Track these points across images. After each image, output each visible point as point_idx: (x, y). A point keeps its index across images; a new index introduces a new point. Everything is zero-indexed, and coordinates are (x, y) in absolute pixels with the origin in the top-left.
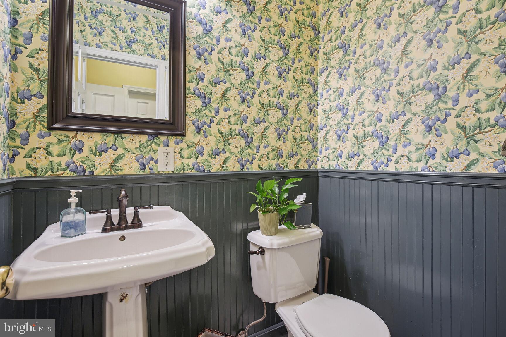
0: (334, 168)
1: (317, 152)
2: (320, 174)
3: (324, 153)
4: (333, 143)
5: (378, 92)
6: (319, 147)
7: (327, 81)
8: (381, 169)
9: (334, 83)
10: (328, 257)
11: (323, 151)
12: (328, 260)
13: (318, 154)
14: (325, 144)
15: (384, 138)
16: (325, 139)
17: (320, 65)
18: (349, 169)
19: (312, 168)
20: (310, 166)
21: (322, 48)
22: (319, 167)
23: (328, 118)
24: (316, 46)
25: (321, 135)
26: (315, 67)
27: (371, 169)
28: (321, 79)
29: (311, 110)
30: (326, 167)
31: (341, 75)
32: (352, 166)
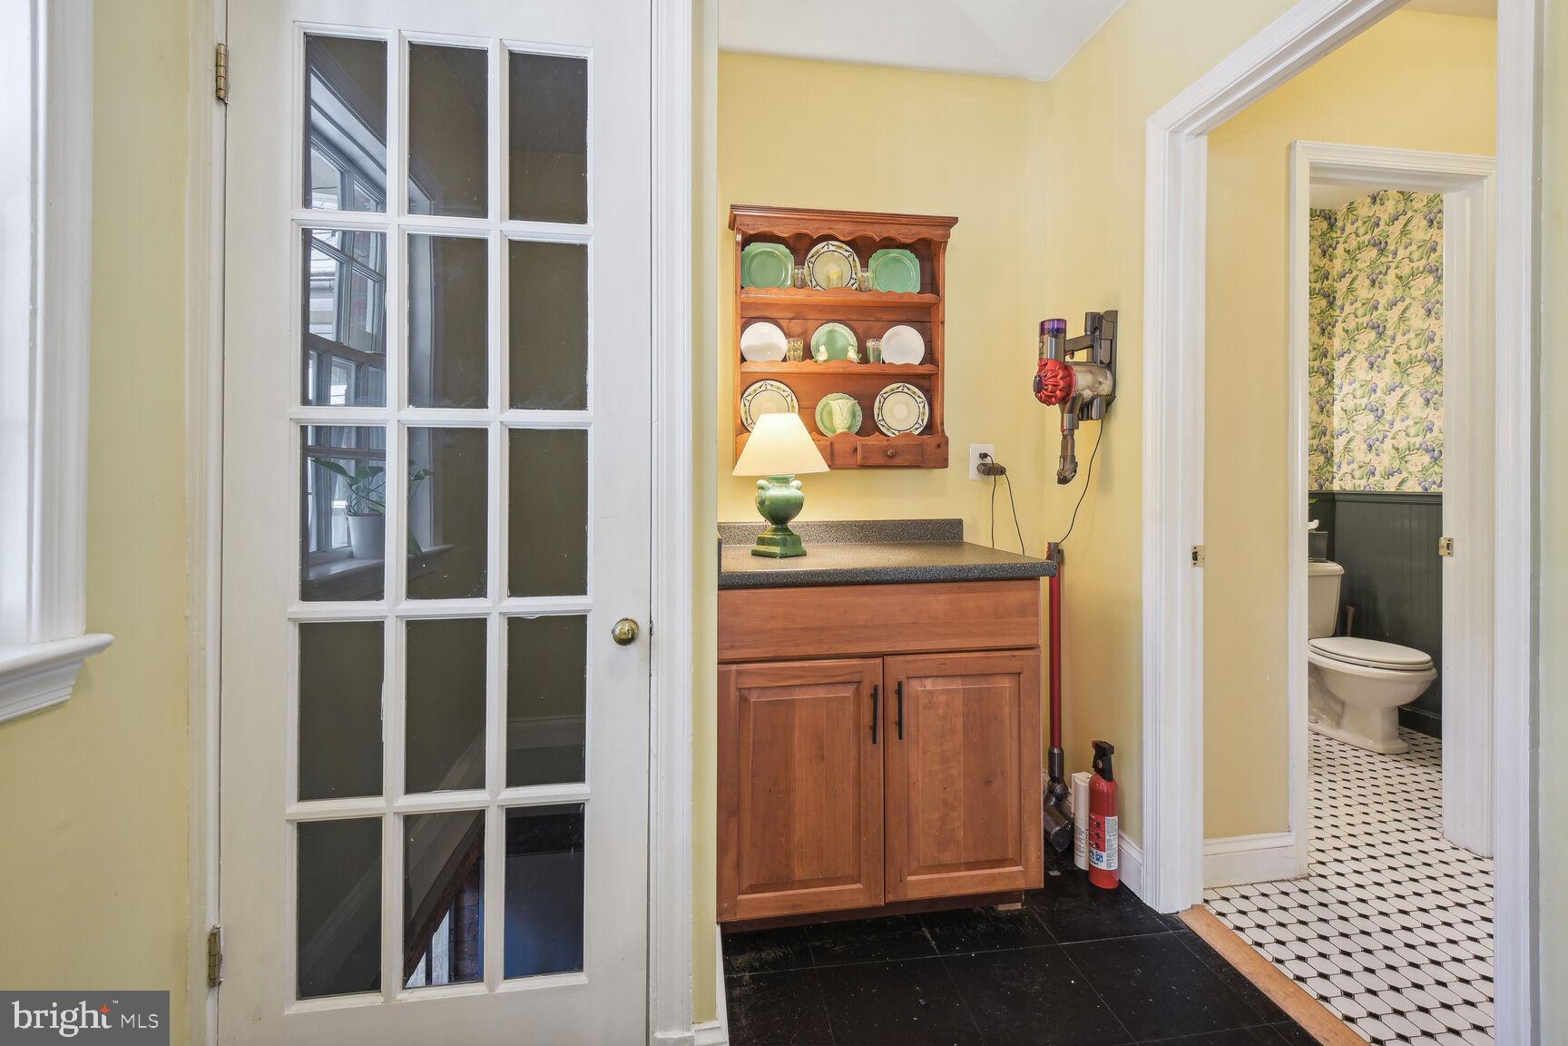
0: (1362, 488)
1: (1333, 467)
2: (1337, 497)
3: (1345, 468)
4: (1360, 454)
5: (1429, 395)
6: (1336, 459)
7: (1349, 369)
8: (1432, 490)
9: (1361, 372)
10: (1352, 605)
11: (1344, 466)
12: (1351, 610)
13: (1335, 470)
14: (1347, 456)
15: (1436, 452)
16: (1347, 449)
17: (1337, 344)
18: (1387, 490)
19: (1324, 489)
20: (1321, 486)
21: (1340, 321)
22: (1336, 487)
23: (1351, 420)
24: (1330, 318)
25: (1339, 444)
26: (1329, 348)
27: (1419, 489)
28: (1340, 366)
29: (1322, 409)
30: (1349, 487)
31: (1372, 364)
32: (1390, 486)
